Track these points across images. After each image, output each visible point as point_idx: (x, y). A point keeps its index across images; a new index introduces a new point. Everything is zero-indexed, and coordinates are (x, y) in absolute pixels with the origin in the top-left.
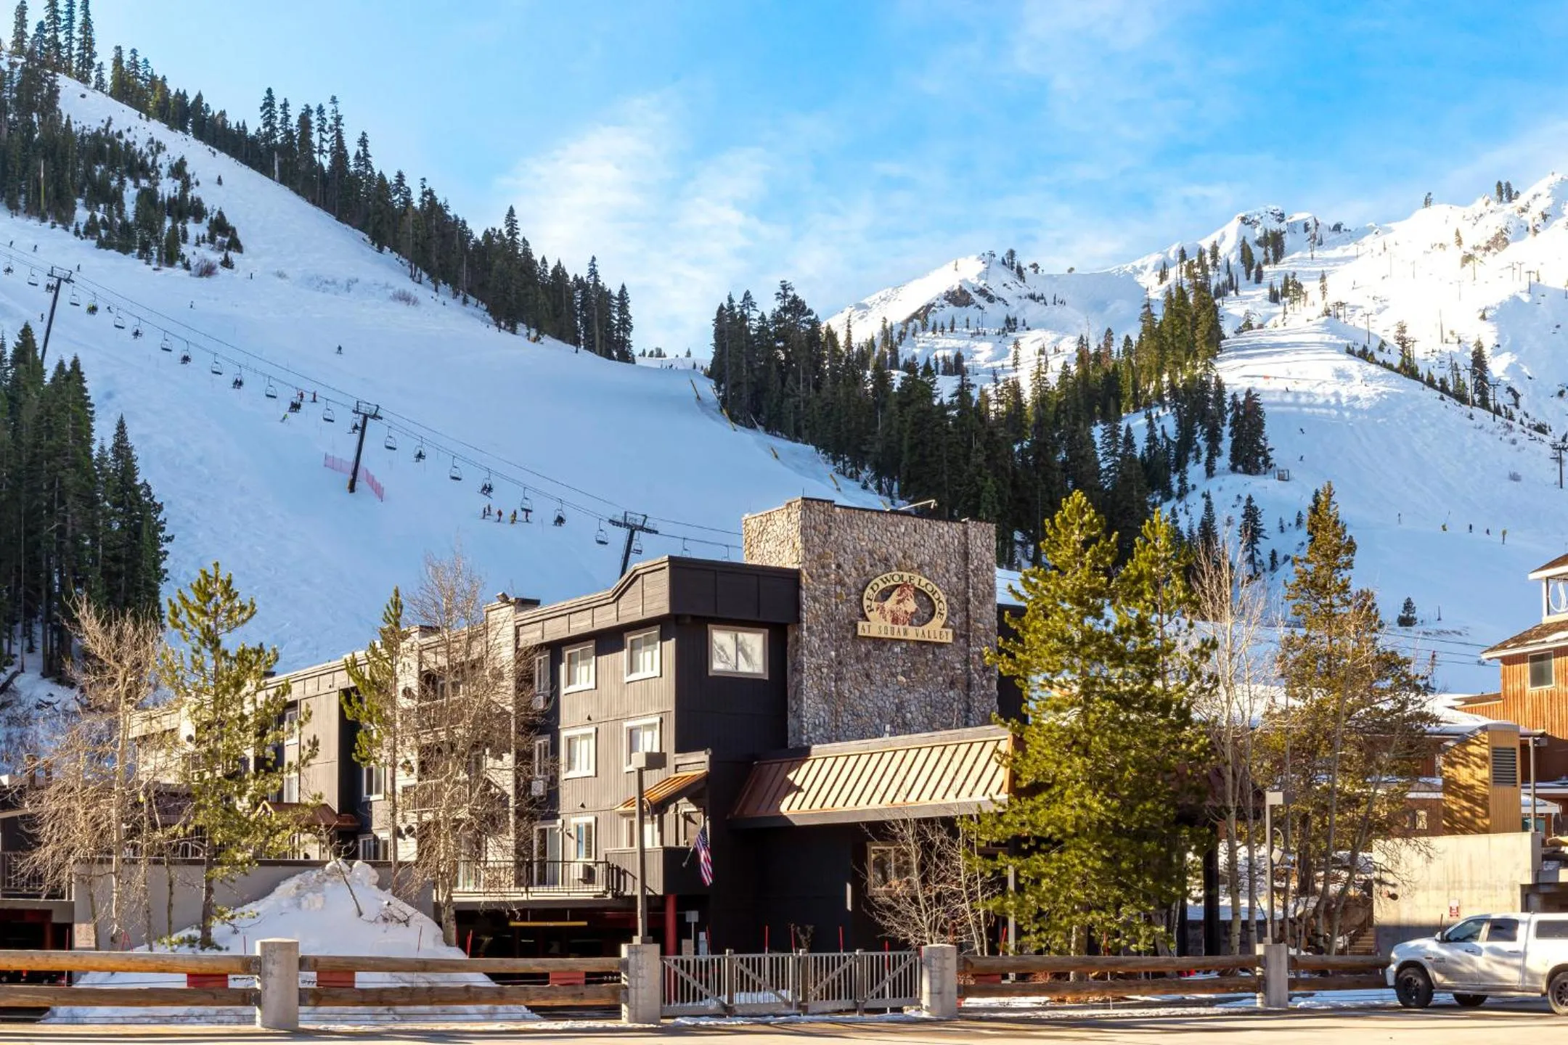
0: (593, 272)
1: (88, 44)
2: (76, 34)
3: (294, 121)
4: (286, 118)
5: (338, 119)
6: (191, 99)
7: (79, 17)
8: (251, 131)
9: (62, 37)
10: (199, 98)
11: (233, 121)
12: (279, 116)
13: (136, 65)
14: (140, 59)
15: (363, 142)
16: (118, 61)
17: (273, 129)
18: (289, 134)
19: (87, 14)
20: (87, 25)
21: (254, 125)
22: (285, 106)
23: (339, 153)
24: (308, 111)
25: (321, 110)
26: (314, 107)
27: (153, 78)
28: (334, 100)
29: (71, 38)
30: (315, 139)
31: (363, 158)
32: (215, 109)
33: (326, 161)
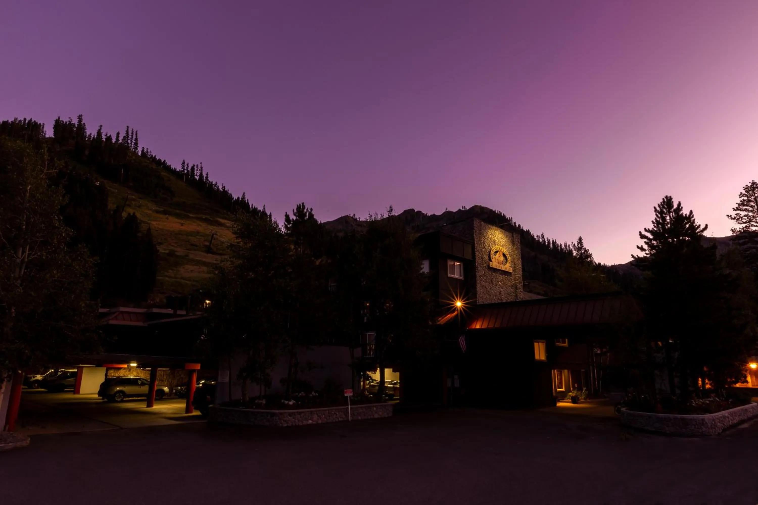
0: (264, 208)
1: (136, 144)
2: (133, 141)
3: (190, 168)
4: (188, 167)
5: (202, 168)
6: (162, 161)
7: (134, 139)
8: (178, 170)
9: (129, 141)
10: (165, 161)
11: (173, 167)
12: (186, 167)
13: (147, 152)
14: (149, 151)
15: (207, 174)
16: (143, 151)
17: (184, 169)
18: (188, 171)
19: (137, 137)
20: (136, 139)
21: (179, 168)
22: (188, 164)
23: (201, 175)
24: (194, 166)
25: (197, 166)
26: (196, 165)
27: (152, 156)
28: (201, 163)
29: (132, 142)
30: (195, 172)
31: (207, 178)
32: (169, 164)
33: (197, 178)
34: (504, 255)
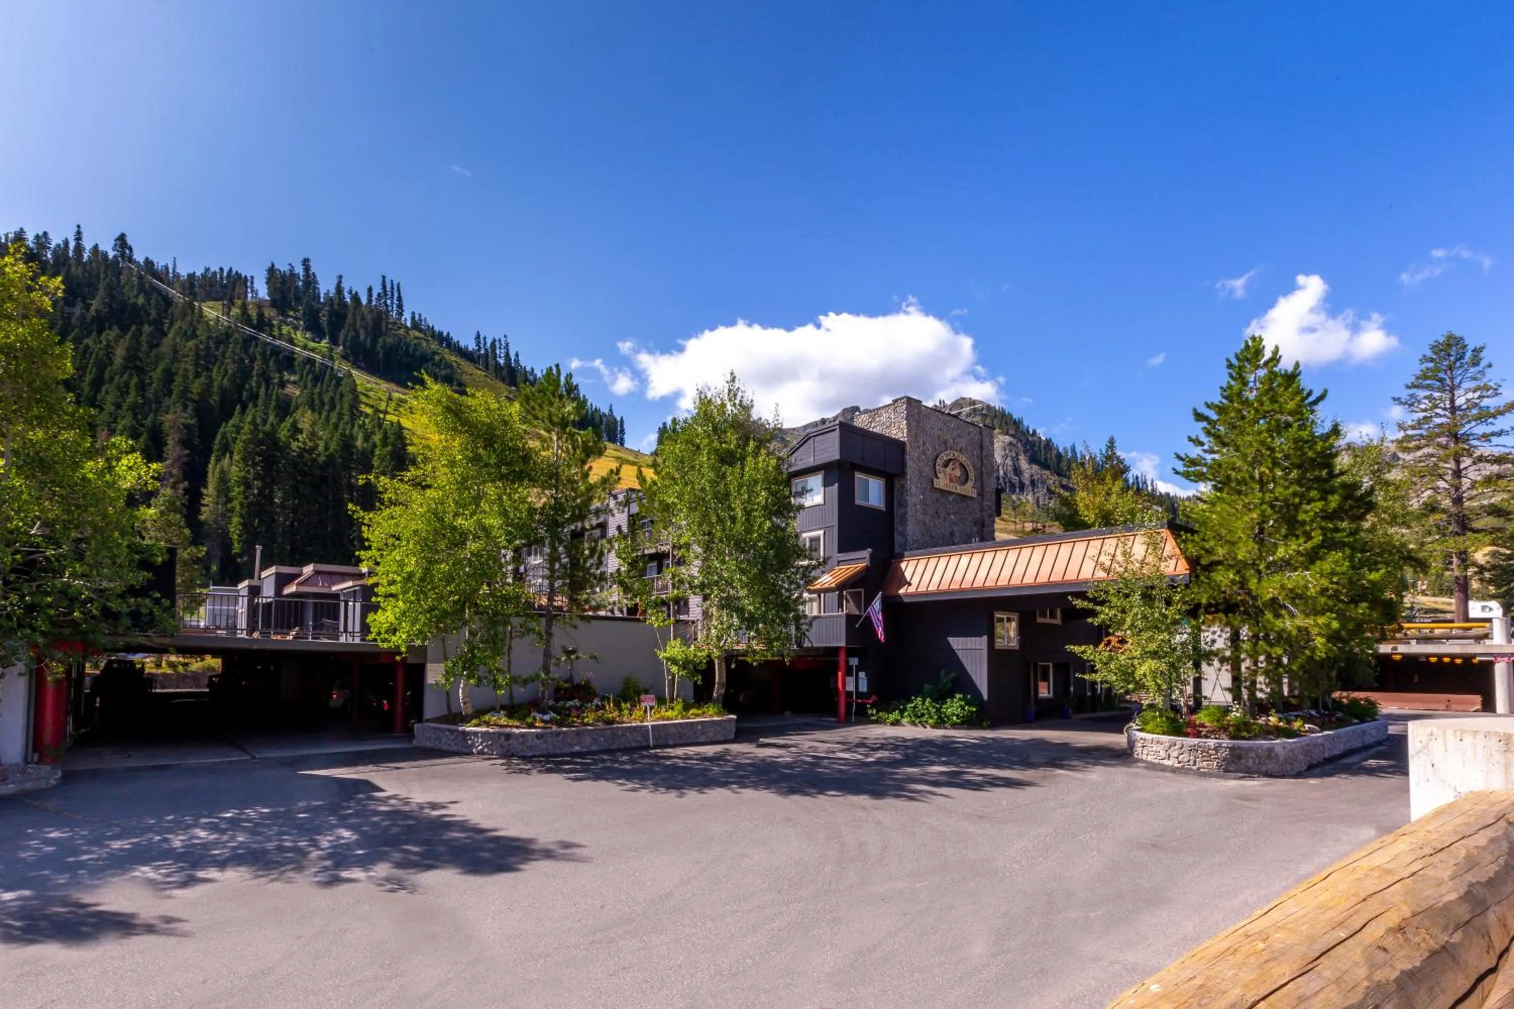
0: (611, 410)
1: (400, 306)
2: (395, 302)
3: (488, 344)
4: (485, 344)
5: (507, 344)
6: (445, 334)
7: (396, 295)
8: (470, 349)
9: (389, 302)
10: (448, 334)
11: (462, 344)
12: (482, 343)
13: (420, 320)
14: (423, 318)
15: (517, 355)
16: (413, 318)
17: (480, 347)
18: (486, 350)
19: (399, 293)
20: (399, 298)
21: (472, 346)
22: (485, 338)
23: (507, 355)
24: (495, 340)
25: (500, 340)
26: (497, 339)
27: (429, 327)
28: (505, 336)
29: (392, 303)
30: (498, 352)
31: (517, 361)
32: (455, 339)
33: (502, 361)
34: (962, 465)
